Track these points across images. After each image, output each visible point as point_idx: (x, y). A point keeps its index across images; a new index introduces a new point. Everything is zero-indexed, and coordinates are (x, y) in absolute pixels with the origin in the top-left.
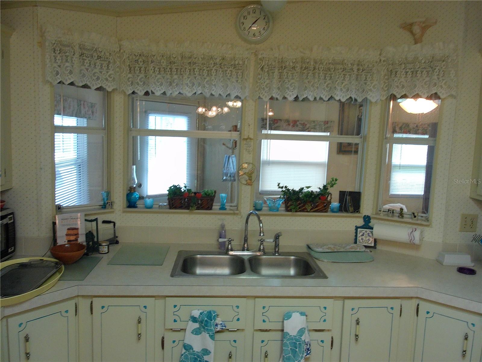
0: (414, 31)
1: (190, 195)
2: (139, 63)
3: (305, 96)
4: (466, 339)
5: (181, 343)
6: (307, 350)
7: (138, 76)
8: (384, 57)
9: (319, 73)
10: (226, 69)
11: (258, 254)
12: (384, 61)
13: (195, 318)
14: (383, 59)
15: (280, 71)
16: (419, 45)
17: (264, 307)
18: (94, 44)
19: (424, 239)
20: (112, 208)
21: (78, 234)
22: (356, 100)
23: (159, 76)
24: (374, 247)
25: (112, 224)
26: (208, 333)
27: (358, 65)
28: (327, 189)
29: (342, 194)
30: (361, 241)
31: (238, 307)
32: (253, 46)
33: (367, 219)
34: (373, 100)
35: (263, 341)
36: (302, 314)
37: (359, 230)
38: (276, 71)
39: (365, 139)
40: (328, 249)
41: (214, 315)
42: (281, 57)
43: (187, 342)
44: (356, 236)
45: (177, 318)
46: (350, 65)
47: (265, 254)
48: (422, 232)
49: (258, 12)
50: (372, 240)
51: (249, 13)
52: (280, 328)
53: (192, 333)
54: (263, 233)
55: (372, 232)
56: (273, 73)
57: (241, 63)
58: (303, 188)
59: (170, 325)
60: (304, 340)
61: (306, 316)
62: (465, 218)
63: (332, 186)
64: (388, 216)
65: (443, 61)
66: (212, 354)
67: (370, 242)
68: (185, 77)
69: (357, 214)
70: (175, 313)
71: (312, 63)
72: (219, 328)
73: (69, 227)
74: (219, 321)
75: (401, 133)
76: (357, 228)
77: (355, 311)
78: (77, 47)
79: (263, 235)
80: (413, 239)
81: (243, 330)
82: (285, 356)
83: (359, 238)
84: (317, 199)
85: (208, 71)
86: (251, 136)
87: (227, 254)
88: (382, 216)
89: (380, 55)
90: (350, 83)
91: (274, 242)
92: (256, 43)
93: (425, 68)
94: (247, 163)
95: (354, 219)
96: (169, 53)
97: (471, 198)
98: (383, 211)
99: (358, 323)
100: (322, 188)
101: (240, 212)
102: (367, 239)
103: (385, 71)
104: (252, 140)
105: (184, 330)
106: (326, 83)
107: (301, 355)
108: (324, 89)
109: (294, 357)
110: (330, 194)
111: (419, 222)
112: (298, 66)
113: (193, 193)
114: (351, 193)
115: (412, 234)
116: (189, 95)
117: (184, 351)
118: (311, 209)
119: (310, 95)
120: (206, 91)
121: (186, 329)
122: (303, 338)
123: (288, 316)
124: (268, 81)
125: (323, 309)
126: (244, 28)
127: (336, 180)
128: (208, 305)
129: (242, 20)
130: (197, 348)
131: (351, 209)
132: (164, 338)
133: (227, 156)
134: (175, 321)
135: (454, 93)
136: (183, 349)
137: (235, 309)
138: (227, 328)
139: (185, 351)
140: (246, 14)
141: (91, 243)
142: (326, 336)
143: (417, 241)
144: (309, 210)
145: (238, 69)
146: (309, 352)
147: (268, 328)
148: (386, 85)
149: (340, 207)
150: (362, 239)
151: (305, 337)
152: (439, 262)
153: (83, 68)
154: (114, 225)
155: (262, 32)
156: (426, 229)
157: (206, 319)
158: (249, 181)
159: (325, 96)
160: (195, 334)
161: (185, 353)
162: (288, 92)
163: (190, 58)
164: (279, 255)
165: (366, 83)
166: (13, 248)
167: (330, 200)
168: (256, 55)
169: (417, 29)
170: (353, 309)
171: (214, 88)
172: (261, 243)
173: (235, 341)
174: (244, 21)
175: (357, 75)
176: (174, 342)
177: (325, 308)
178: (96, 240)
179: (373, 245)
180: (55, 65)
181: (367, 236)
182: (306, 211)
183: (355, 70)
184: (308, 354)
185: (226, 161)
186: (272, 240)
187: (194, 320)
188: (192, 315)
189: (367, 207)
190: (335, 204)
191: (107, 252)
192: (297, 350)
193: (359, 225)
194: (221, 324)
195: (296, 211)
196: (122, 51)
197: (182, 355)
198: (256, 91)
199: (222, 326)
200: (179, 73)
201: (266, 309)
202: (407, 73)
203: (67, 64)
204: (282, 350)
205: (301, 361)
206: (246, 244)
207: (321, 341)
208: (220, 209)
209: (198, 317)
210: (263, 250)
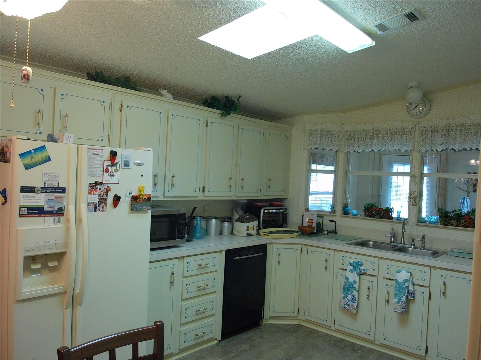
1: (377, 209)
2: (351, 136)
5: (345, 277)
7: (350, 143)
13: (351, 263)
15: (432, 134)
17: (388, 265)
18: (328, 129)
20: (334, 213)
21: (313, 222)
23: (361, 142)
25: (335, 223)
26: (357, 273)
35: (387, 285)
36: (408, 272)
40: (463, 251)
41: (360, 264)
42: (434, 125)
43: (347, 276)
47: (415, 247)
52: (395, 279)
53: (349, 271)
57: (409, 130)
59: (341, 266)
60: (407, 287)
61: (411, 274)
66: (357, 284)
68: (374, 141)
70: (343, 260)
72: (362, 272)
73: (309, 218)
74: (363, 268)
78: (319, 131)
81: (376, 276)
82: (395, 293)
84: (463, 218)
85: (388, 137)
86: (416, 174)
91: (421, 241)
94: (413, 191)
96: (366, 129)
99: (444, 284)
105: (346, 270)
106: (469, 139)
108: (467, 143)
109: (400, 294)
113: (379, 208)
118: (458, 225)
122: (406, 284)
123: (399, 271)
124: (425, 140)
125: (423, 273)
126: (410, 110)
128: (358, 258)
130: (351, 280)
132: (338, 272)
133: (462, 198)
134: (343, 264)
137: (373, 263)
138: (367, 273)
139: (346, 280)
141: (319, 228)
142: (425, 291)
146: (412, 296)
147: (390, 278)
153: (322, 141)
154: (336, 224)
157: (355, 264)
158: (414, 203)
160: (351, 272)
161: (345, 281)
163: (377, 130)
164: (425, 249)
166: (285, 225)
170: (442, 276)
172: (412, 241)
173: (372, 282)
174: (410, 106)
176: (342, 275)
178: (321, 227)
180: (309, 141)
186: (420, 239)
187: (351, 264)
191: (326, 234)
192: (401, 290)
194: (364, 269)
195: (447, 225)
196: (343, 130)
199: (365, 271)
201: (389, 267)
203: (314, 140)
205: (404, 297)
206: (403, 240)
207: (422, 293)
208: (396, 220)
209: (352, 263)
210: (414, 245)
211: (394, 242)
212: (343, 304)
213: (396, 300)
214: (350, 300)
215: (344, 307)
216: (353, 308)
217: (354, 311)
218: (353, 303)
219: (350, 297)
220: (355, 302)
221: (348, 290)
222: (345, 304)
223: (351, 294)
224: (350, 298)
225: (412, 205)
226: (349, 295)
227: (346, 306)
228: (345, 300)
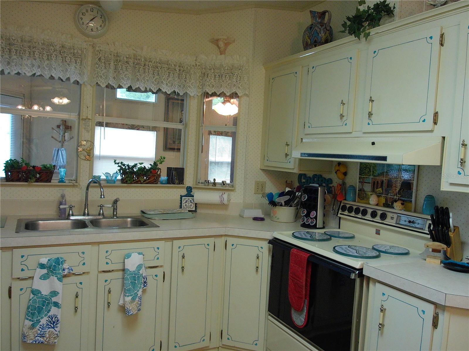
0: (219, 46)
1: (29, 168)
3: (137, 86)
4: (258, 258)
5: (29, 290)
6: (144, 283)
8: (199, 62)
9: (149, 69)
10: (66, 55)
11: (98, 217)
12: (199, 66)
13: (44, 264)
14: (198, 64)
15: (116, 63)
16: (223, 56)
17: (107, 252)
19: (231, 201)
22: (178, 94)
24: (195, 211)
26: (57, 277)
27: (179, 66)
28: (157, 165)
29: (169, 170)
30: (185, 207)
31: (83, 253)
32: (90, 39)
33: (189, 190)
34: (192, 95)
35: (106, 281)
36: (139, 254)
37: (183, 198)
38: (112, 64)
39: (186, 126)
41: (61, 260)
42: (116, 52)
43: (35, 287)
44: (181, 203)
45: (25, 268)
46: (173, 66)
47: (104, 217)
48: (229, 195)
49: (95, 11)
50: (193, 205)
51: (87, 11)
52: (121, 268)
53: (40, 278)
54: (104, 195)
55: (193, 199)
56: (109, 64)
57: (80, 52)
58: (137, 164)
59: (18, 274)
60: (142, 274)
61: (143, 255)
62: (257, 183)
63: (161, 163)
64: (205, 185)
65: (240, 69)
66: (60, 295)
67: (192, 207)
68: (25, 58)
69: (181, 185)
70: (23, 263)
71: (143, 60)
72: (66, 272)
74: (66, 266)
75: (216, 135)
76: (181, 197)
77: (181, 249)
79: (104, 197)
80: (223, 200)
81: (88, 273)
82: (126, 288)
83: (183, 205)
84: (149, 172)
85: (48, 55)
86: (90, 117)
87: (68, 219)
88: (201, 186)
89: (196, 60)
90: (174, 80)
91: (113, 207)
92: (94, 37)
93: (228, 73)
94: (85, 141)
95: (179, 190)
96: (8, 35)
97: (261, 169)
98: (201, 183)
99: (183, 257)
100: (152, 164)
101: (79, 185)
102: (190, 205)
103: (200, 73)
104: (91, 120)
105: (32, 278)
106: (155, 78)
107: (140, 285)
108: (153, 83)
110: (160, 169)
111: (227, 188)
112: (131, 61)
113: (31, 166)
114: (176, 169)
115: (222, 197)
116: (29, 74)
117: (32, 296)
118: (144, 182)
119: (141, 86)
120: (46, 73)
121: (34, 277)
122: (141, 272)
123: (128, 256)
124: (105, 71)
125: (156, 250)
126: (83, 23)
127: (164, 158)
128: (56, 253)
129: (81, 16)
130: (46, 292)
131: (177, 181)
132: (11, 288)
133: (56, 150)
134: (22, 270)
135: (247, 93)
136: (31, 294)
137: (81, 255)
138: (73, 272)
140: (84, 11)
142: (159, 272)
143: (225, 202)
144: (142, 182)
145: (77, 57)
146: (146, 284)
147: (111, 269)
148: (201, 84)
149: (168, 180)
150: (186, 205)
151: (143, 272)
152: (241, 216)
155: (99, 28)
156: (232, 193)
157: (54, 264)
158: (87, 157)
159: (153, 88)
160: (43, 279)
162: (123, 81)
163: (29, 42)
164: (117, 218)
165: (186, 81)
167: (160, 173)
168: (93, 47)
169: (221, 44)
170: (179, 248)
171: (54, 70)
172: (101, 209)
173: (81, 283)
174: (83, 17)
175: (179, 74)
176: (21, 289)
177: (158, 248)
179: (194, 209)
181: (190, 202)
182: (139, 183)
183: (178, 70)
184: (145, 286)
185: (54, 154)
186: (110, 206)
187: (42, 266)
188: (40, 262)
189: (189, 180)
190: (164, 177)
192: (136, 282)
193: (183, 194)
194: (68, 268)
195: (131, 183)
197: (30, 300)
198: (94, 78)
199: (70, 270)
200: (18, 54)
201: (109, 253)
202: (215, 76)
204: (123, 284)
205: (140, 290)
206: (86, 210)
207: (155, 276)
208: (59, 182)
209: (46, 264)
210: (103, 214)
211: (73, 215)
212: (32, 337)
213: (130, 298)
214: (45, 326)
215: (34, 342)
216: (55, 338)
217: (56, 341)
218: (53, 328)
219: (44, 321)
220: (58, 325)
221: (40, 310)
222: (36, 335)
223: (46, 315)
224: (45, 323)
225: (85, 160)
226: (42, 318)
227: (38, 338)
228: (36, 330)
